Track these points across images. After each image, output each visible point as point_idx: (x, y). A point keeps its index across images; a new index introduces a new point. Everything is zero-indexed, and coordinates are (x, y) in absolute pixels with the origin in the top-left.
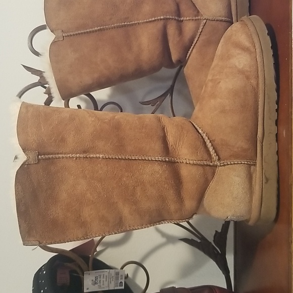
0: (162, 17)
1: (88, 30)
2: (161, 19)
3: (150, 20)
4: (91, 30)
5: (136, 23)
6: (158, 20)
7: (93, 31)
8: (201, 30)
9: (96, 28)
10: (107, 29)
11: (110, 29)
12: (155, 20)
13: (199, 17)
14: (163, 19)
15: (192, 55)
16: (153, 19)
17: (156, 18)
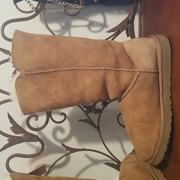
0: (103, 68)
1: (46, 71)
2: (102, 69)
3: (94, 68)
4: (48, 71)
5: (82, 69)
6: (100, 69)
7: (49, 72)
8: (135, 80)
9: (52, 70)
10: (60, 71)
11: (62, 71)
12: (98, 69)
13: (134, 70)
14: (104, 69)
15: (127, 96)
16: (96, 68)
17: (99, 68)
